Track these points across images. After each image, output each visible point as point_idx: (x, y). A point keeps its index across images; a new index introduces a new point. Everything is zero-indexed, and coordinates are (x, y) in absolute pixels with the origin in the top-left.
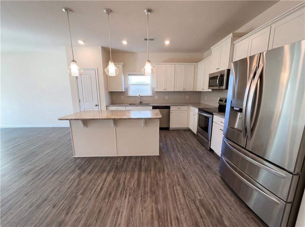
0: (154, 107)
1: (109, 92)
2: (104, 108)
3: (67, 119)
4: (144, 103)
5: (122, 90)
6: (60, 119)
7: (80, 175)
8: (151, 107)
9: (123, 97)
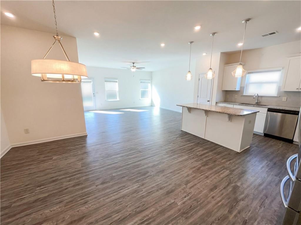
0: (269, 110)
1: (223, 91)
2: (214, 103)
3: (181, 106)
4: (262, 104)
5: (235, 89)
6: (177, 105)
7: (177, 137)
8: (266, 109)
9: (237, 95)
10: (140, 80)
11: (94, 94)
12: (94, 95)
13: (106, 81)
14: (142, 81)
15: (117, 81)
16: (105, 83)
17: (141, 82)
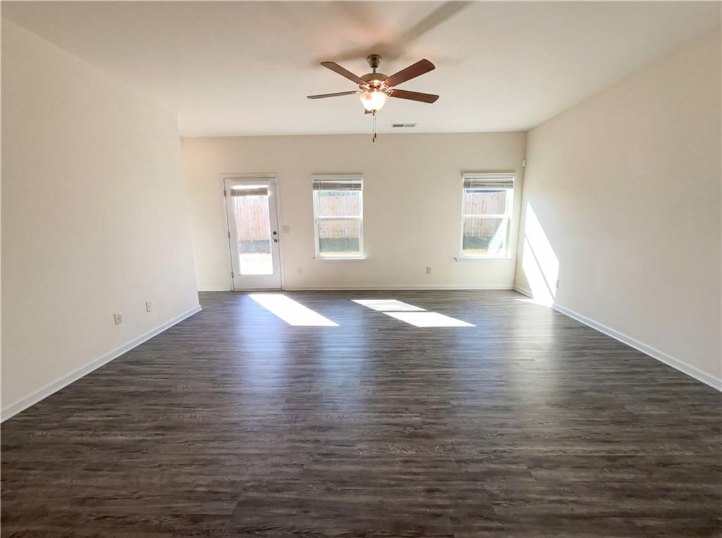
10: (463, 173)
11: (275, 233)
12: (276, 237)
13: (316, 186)
14: (473, 178)
15: (362, 182)
16: (316, 192)
17: (467, 185)
